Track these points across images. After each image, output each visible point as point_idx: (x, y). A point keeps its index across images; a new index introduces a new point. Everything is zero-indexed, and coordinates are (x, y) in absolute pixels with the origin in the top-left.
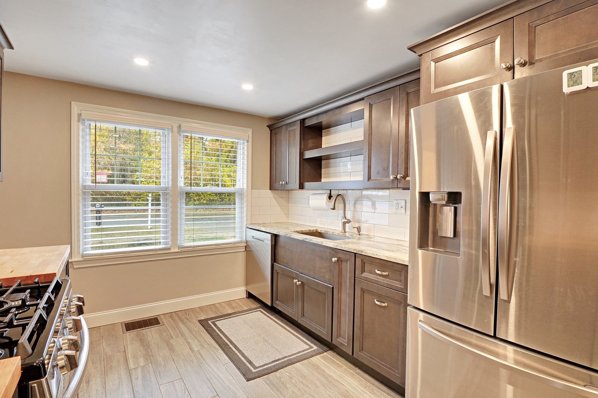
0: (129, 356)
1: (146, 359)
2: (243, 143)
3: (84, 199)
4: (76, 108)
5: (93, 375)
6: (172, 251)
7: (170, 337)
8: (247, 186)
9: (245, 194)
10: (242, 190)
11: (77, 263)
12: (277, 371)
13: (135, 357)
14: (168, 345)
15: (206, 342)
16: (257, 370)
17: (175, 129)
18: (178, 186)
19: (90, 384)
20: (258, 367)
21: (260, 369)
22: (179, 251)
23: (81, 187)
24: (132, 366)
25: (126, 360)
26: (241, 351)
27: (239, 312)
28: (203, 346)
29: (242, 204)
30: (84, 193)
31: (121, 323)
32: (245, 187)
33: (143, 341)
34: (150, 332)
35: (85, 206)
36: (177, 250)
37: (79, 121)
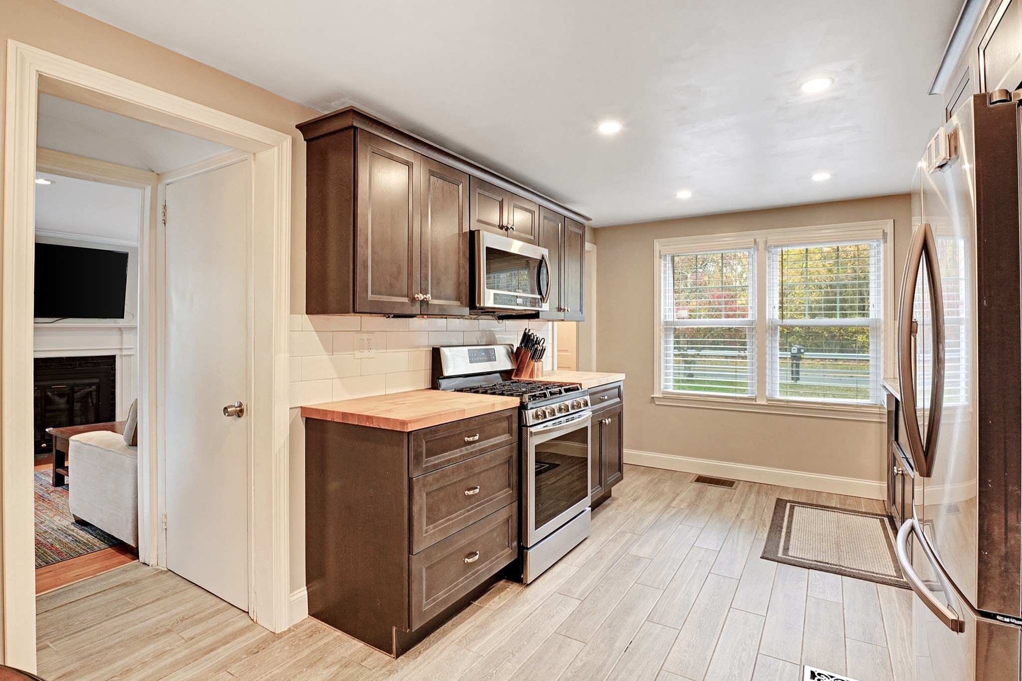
0: (679, 498)
1: (689, 505)
2: (878, 245)
3: (666, 336)
4: (658, 245)
5: (641, 498)
6: (758, 402)
7: (729, 500)
8: (885, 314)
9: (882, 327)
10: (877, 321)
11: (658, 399)
12: (809, 569)
13: (682, 501)
14: (720, 504)
15: (762, 516)
16: (785, 557)
17: (761, 245)
18: (767, 318)
19: (635, 502)
20: (789, 556)
21: (790, 558)
22: (767, 404)
23: (662, 323)
24: (673, 504)
25: (673, 499)
26: (790, 537)
28: (753, 518)
29: (877, 344)
30: (666, 329)
31: (697, 474)
32: (882, 318)
33: (700, 495)
34: (715, 491)
35: (666, 342)
36: (764, 403)
37: (660, 258)
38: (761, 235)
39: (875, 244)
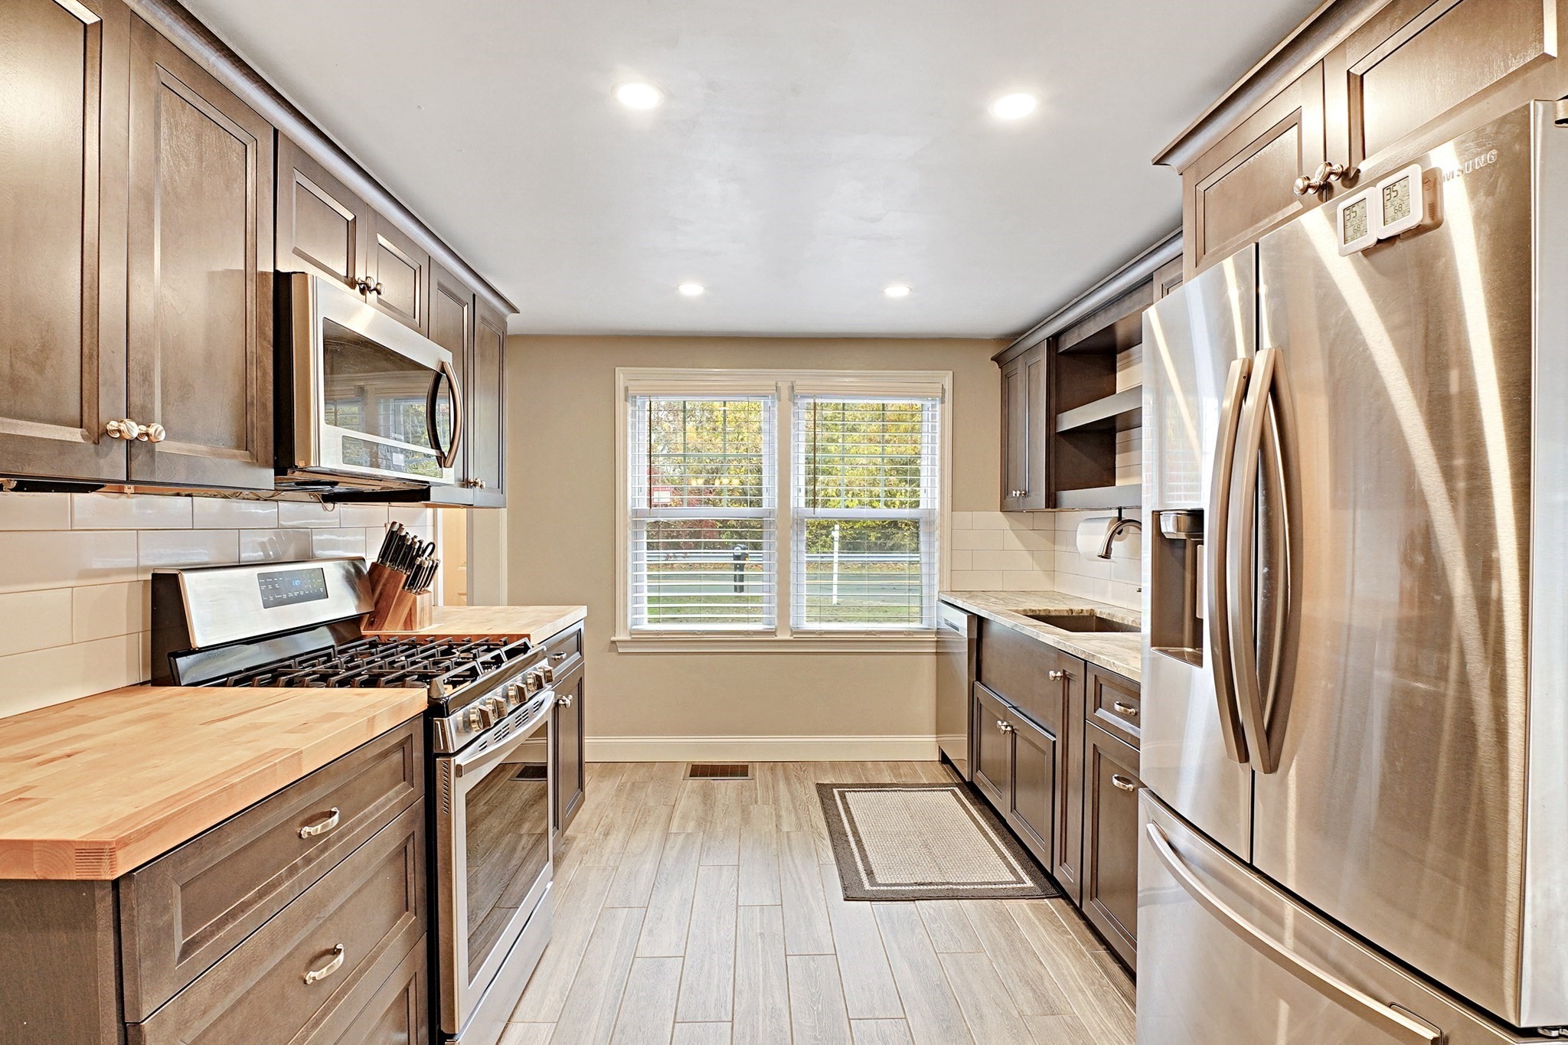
0: (677, 814)
1: (699, 825)
2: (933, 406)
3: (636, 535)
4: (622, 376)
5: (616, 828)
6: (779, 637)
7: (753, 801)
8: (942, 503)
9: (938, 521)
10: (931, 511)
11: (623, 644)
12: (914, 900)
13: (685, 817)
14: (743, 811)
15: (811, 821)
16: (875, 888)
17: (785, 393)
18: (791, 507)
19: (609, 837)
20: (880, 885)
21: (882, 888)
22: (792, 638)
23: (630, 513)
24: (674, 829)
25: (670, 818)
26: (864, 850)
27: (906, 785)
28: (800, 826)
29: (930, 544)
30: (635, 523)
31: (688, 763)
32: (937, 506)
33: (707, 797)
34: (726, 787)
35: (636, 546)
36: (788, 637)
37: (626, 400)
38: (784, 377)
39: (928, 404)
